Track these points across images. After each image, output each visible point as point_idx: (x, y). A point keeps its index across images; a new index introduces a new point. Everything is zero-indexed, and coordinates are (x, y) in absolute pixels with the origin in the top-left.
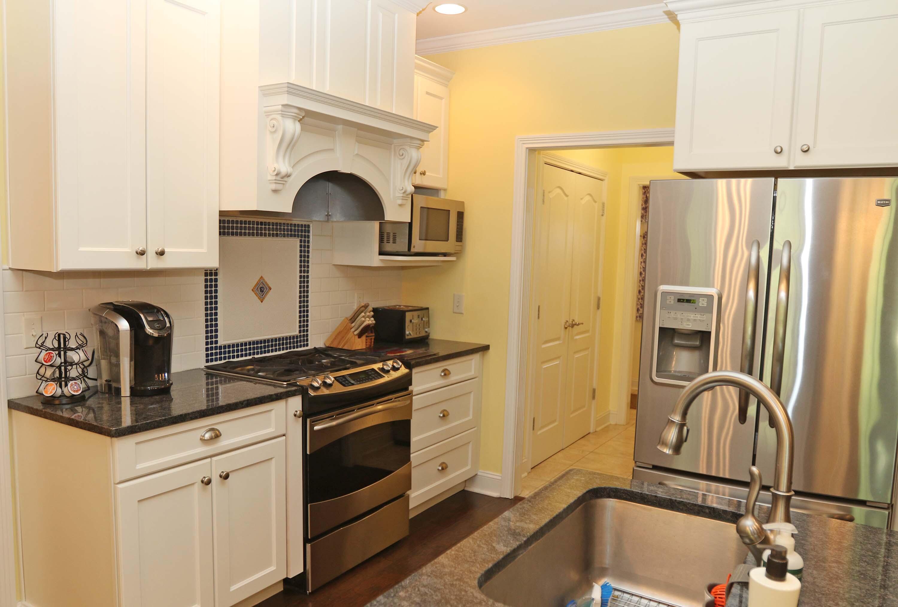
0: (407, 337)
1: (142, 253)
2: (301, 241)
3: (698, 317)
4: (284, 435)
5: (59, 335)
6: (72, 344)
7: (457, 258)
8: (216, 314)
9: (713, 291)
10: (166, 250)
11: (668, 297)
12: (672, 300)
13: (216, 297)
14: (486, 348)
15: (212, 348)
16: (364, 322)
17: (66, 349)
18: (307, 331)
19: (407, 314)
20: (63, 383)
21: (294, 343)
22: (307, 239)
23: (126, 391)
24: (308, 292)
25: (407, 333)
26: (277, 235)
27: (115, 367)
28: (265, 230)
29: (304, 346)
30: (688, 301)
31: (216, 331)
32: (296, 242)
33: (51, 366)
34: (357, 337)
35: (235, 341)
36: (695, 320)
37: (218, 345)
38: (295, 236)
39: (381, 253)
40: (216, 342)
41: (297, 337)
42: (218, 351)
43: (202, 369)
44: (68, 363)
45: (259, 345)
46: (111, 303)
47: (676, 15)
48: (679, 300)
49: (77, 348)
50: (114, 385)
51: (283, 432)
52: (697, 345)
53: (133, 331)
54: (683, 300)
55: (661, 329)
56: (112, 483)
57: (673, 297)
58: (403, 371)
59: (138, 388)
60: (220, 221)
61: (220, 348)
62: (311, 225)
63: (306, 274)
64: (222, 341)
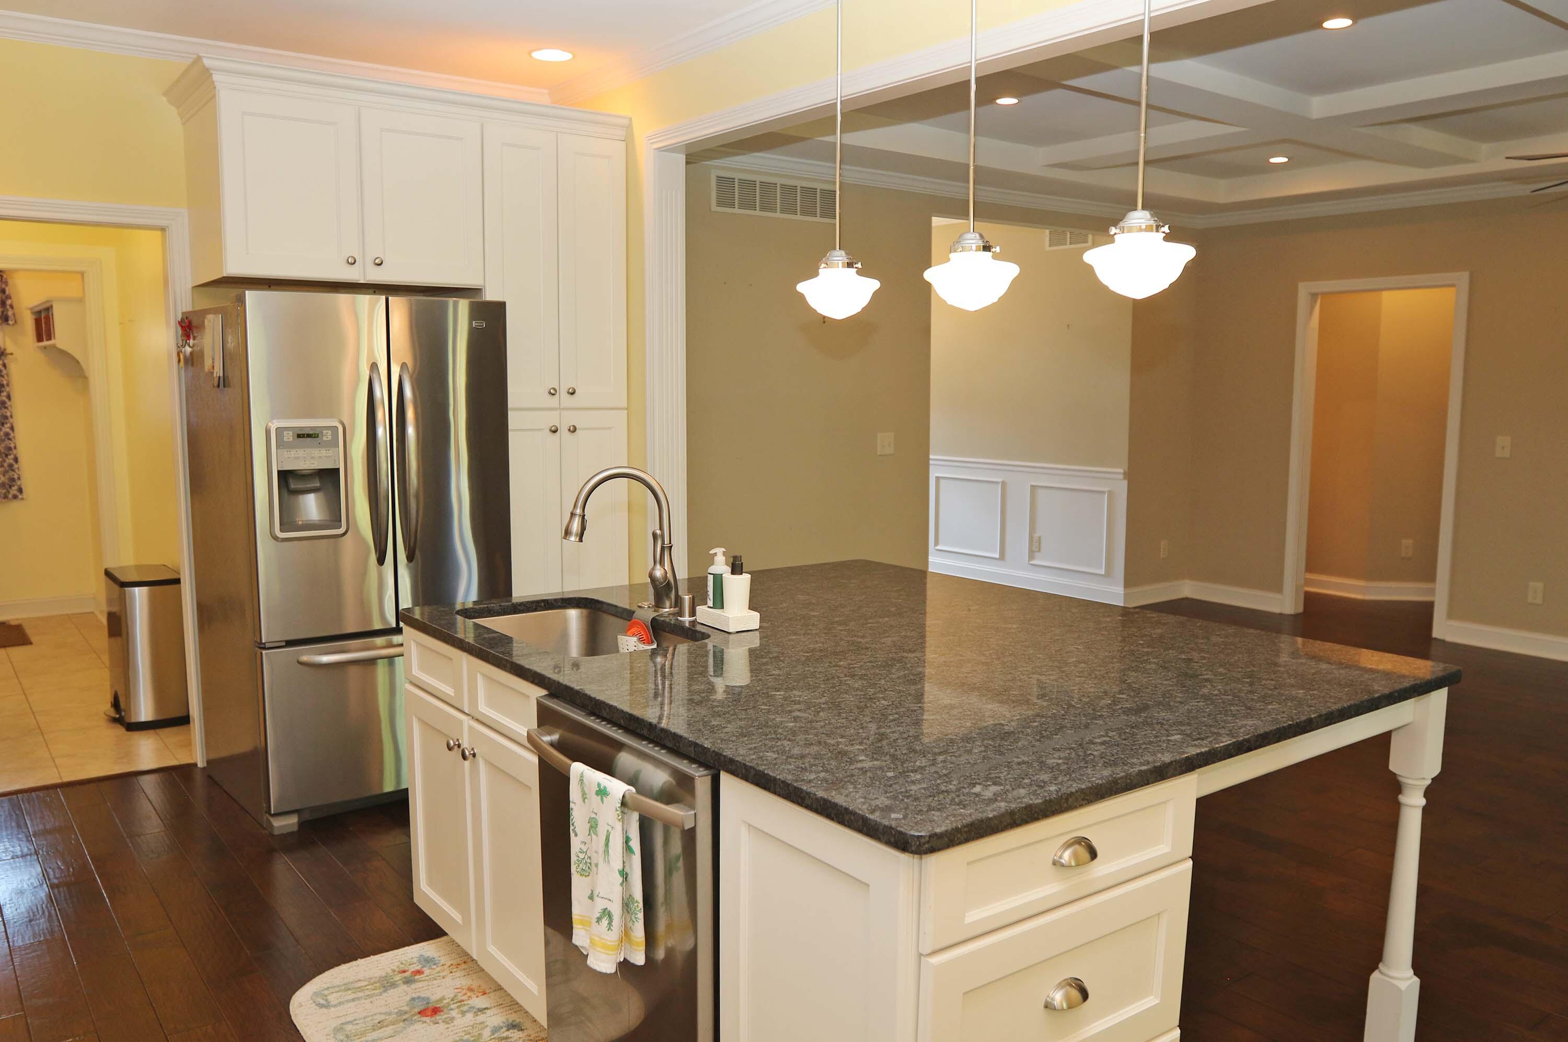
3: (324, 452)
9: (335, 423)
11: (285, 433)
12: (288, 437)
30: (309, 436)
36: (320, 457)
47: (211, 74)
48: (299, 436)
52: (317, 487)
54: (304, 435)
55: (279, 472)
57: (291, 433)
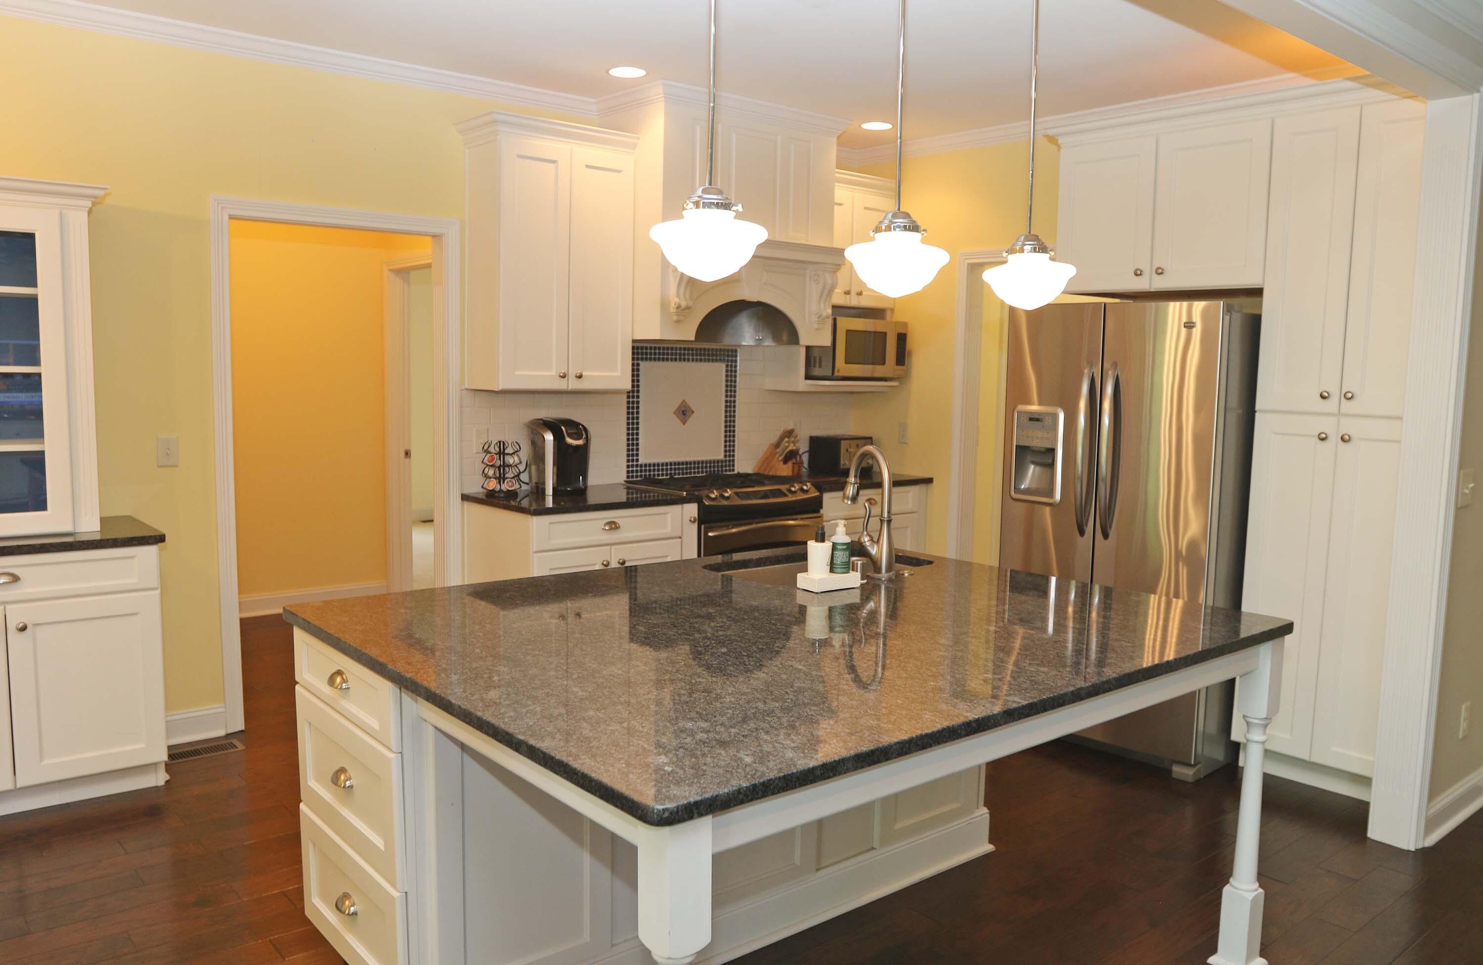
0: (842, 467)
1: (564, 377)
2: (727, 366)
3: (1045, 435)
4: (680, 538)
5: (500, 442)
6: (509, 450)
7: (901, 384)
8: (637, 434)
9: (1057, 411)
10: (584, 374)
11: (1022, 416)
12: (1025, 419)
13: (638, 418)
14: (929, 481)
15: (633, 466)
16: (788, 447)
17: (504, 454)
18: (734, 456)
19: (843, 442)
20: (502, 481)
21: (718, 466)
22: (734, 364)
23: (549, 491)
24: (734, 416)
25: (842, 462)
26: (701, 360)
27: (541, 472)
28: (688, 355)
29: (730, 470)
30: (1038, 420)
31: (637, 450)
32: (722, 367)
33: (492, 466)
34: (781, 463)
35: (656, 461)
36: (1042, 438)
37: (639, 463)
38: (720, 360)
39: (808, 377)
40: (637, 460)
41: (722, 461)
42: (639, 469)
43: (622, 484)
44: (505, 465)
45: (681, 467)
46: (541, 419)
47: (1057, 140)
48: (1031, 419)
49: (514, 453)
50: (540, 486)
51: (680, 535)
53: (556, 442)
54: (1033, 418)
55: (1017, 445)
56: (531, 551)
57: (1026, 415)
58: (814, 494)
59: (560, 488)
60: (633, 348)
61: (641, 466)
62: (738, 350)
63: (732, 399)
64: (642, 460)
